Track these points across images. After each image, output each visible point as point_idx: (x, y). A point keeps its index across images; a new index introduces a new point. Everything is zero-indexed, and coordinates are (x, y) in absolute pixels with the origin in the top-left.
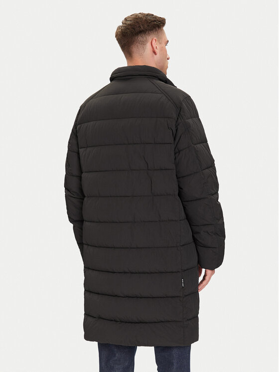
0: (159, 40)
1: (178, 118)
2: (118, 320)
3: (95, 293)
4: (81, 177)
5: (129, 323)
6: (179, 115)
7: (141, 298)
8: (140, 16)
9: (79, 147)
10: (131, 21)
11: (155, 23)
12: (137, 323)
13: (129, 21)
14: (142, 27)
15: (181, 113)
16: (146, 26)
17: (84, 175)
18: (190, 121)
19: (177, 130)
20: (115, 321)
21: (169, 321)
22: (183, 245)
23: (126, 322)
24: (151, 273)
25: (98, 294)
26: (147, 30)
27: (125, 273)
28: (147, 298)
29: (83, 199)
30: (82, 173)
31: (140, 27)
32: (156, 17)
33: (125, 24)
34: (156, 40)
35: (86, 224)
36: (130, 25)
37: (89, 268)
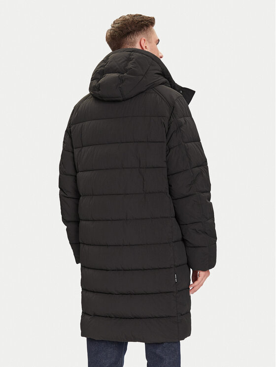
0: (149, 40)
1: (170, 117)
2: (113, 316)
3: (91, 291)
4: (76, 176)
5: (124, 318)
6: (172, 113)
7: (135, 294)
8: (127, 17)
9: (74, 147)
10: (118, 23)
11: (143, 23)
12: (131, 318)
13: (117, 24)
14: (129, 28)
15: (174, 112)
16: (133, 27)
17: (80, 175)
18: (182, 120)
19: (169, 129)
20: (109, 317)
21: (163, 317)
22: (175, 242)
23: (121, 318)
24: (144, 269)
25: (94, 292)
26: (134, 31)
27: (119, 270)
28: (142, 294)
29: (79, 199)
30: (77, 172)
31: (127, 28)
32: (144, 17)
33: (114, 27)
34: (145, 40)
35: (82, 223)
36: (118, 27)
37: (85, 267)
